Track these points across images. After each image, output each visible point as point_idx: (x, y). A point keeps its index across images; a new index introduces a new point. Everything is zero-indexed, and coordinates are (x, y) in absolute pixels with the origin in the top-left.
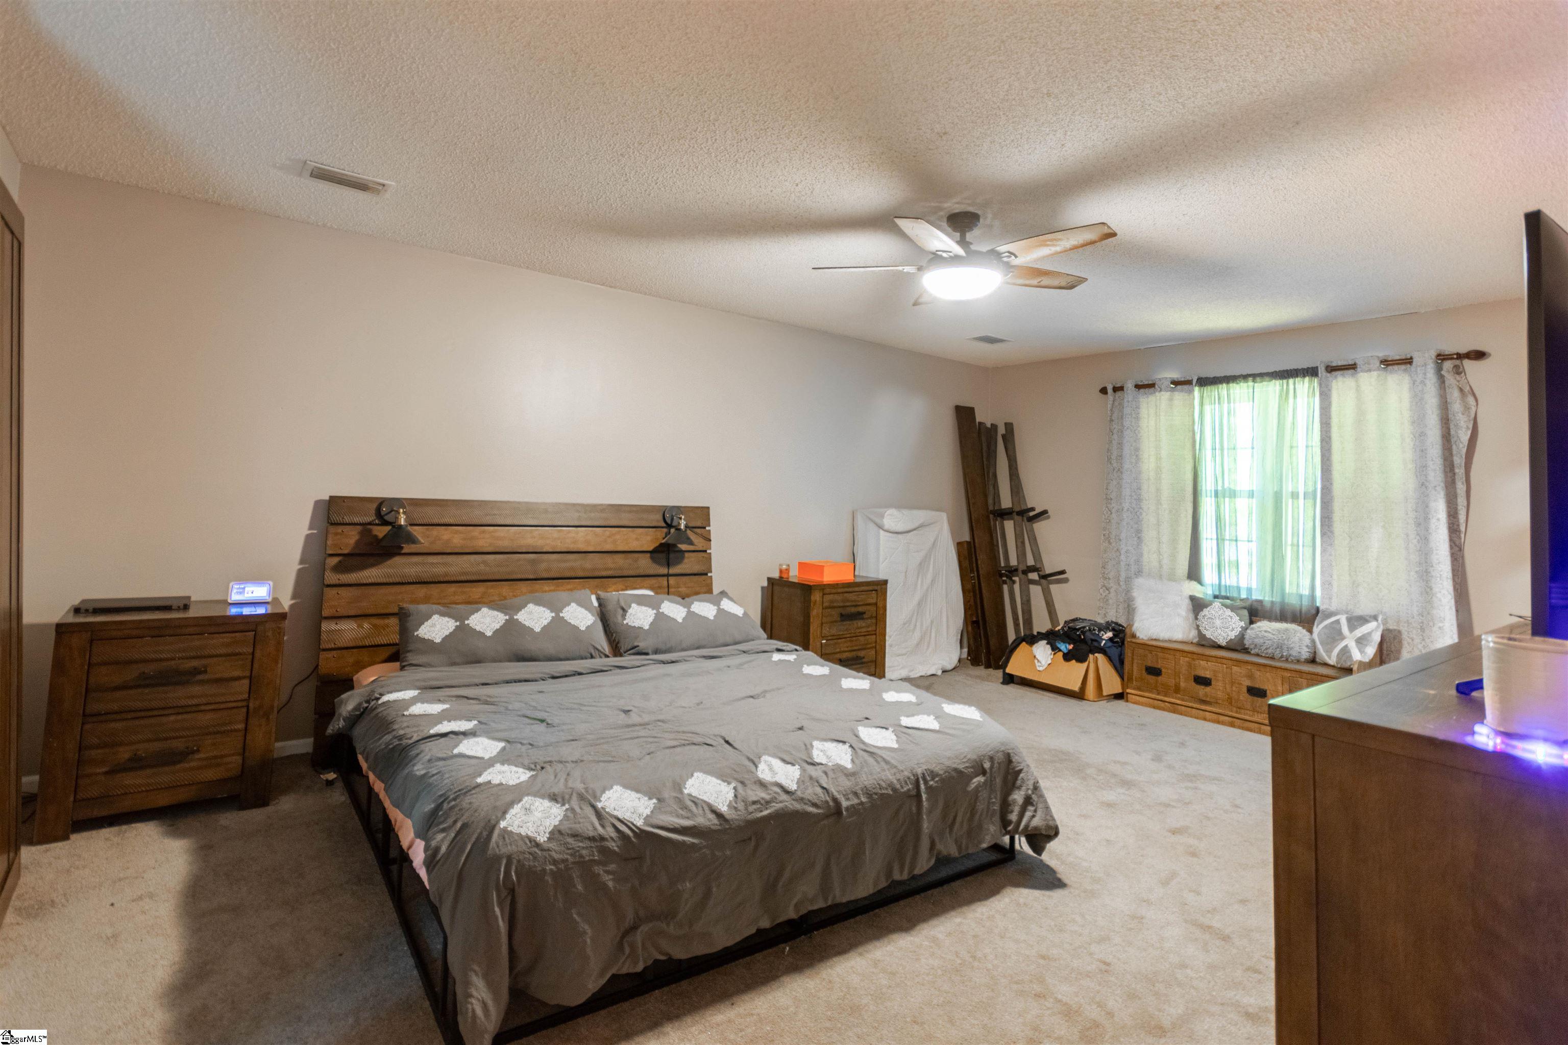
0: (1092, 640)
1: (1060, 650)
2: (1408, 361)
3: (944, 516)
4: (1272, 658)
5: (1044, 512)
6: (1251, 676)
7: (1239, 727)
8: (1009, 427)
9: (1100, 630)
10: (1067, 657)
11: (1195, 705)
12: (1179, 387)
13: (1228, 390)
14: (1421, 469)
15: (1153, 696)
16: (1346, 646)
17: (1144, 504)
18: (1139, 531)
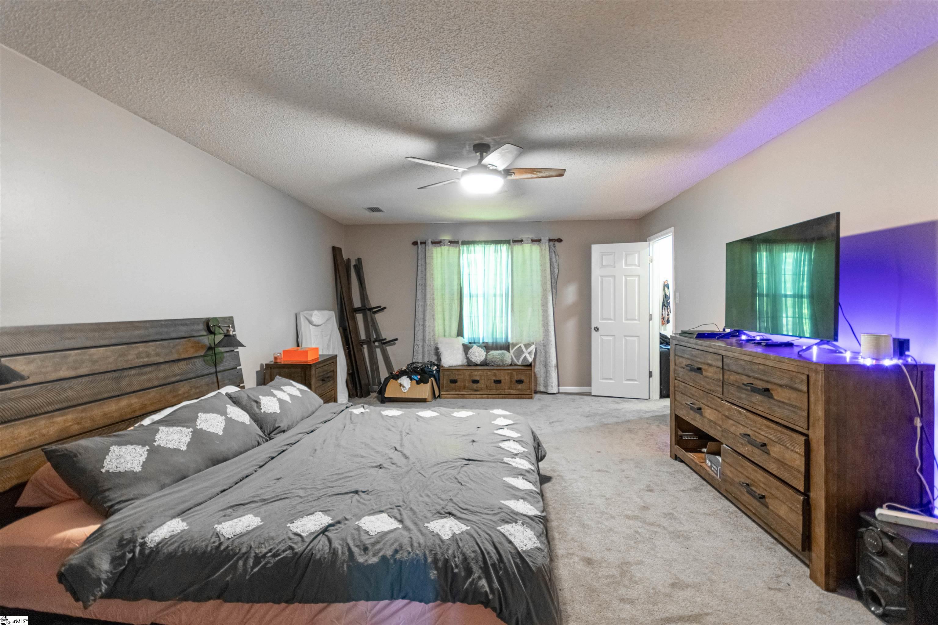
0: (430, 372)
1: (414, 379)
2: (539, 241)
3: (333, 313)
4: (499, 366)
5: (385, 308)
6: (495, 375)
7: (491, 398)
8: (359, 260)
9: (431, 366)
10: (418, 383)
11: (474, 393)
12: (452, 244)
13: (474, 247)
14: (544, 284)
15: (454, 393)
16: (525, 356)
17: (436, 302)
18: (434, 315)
